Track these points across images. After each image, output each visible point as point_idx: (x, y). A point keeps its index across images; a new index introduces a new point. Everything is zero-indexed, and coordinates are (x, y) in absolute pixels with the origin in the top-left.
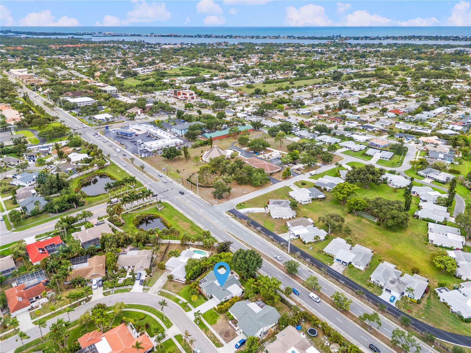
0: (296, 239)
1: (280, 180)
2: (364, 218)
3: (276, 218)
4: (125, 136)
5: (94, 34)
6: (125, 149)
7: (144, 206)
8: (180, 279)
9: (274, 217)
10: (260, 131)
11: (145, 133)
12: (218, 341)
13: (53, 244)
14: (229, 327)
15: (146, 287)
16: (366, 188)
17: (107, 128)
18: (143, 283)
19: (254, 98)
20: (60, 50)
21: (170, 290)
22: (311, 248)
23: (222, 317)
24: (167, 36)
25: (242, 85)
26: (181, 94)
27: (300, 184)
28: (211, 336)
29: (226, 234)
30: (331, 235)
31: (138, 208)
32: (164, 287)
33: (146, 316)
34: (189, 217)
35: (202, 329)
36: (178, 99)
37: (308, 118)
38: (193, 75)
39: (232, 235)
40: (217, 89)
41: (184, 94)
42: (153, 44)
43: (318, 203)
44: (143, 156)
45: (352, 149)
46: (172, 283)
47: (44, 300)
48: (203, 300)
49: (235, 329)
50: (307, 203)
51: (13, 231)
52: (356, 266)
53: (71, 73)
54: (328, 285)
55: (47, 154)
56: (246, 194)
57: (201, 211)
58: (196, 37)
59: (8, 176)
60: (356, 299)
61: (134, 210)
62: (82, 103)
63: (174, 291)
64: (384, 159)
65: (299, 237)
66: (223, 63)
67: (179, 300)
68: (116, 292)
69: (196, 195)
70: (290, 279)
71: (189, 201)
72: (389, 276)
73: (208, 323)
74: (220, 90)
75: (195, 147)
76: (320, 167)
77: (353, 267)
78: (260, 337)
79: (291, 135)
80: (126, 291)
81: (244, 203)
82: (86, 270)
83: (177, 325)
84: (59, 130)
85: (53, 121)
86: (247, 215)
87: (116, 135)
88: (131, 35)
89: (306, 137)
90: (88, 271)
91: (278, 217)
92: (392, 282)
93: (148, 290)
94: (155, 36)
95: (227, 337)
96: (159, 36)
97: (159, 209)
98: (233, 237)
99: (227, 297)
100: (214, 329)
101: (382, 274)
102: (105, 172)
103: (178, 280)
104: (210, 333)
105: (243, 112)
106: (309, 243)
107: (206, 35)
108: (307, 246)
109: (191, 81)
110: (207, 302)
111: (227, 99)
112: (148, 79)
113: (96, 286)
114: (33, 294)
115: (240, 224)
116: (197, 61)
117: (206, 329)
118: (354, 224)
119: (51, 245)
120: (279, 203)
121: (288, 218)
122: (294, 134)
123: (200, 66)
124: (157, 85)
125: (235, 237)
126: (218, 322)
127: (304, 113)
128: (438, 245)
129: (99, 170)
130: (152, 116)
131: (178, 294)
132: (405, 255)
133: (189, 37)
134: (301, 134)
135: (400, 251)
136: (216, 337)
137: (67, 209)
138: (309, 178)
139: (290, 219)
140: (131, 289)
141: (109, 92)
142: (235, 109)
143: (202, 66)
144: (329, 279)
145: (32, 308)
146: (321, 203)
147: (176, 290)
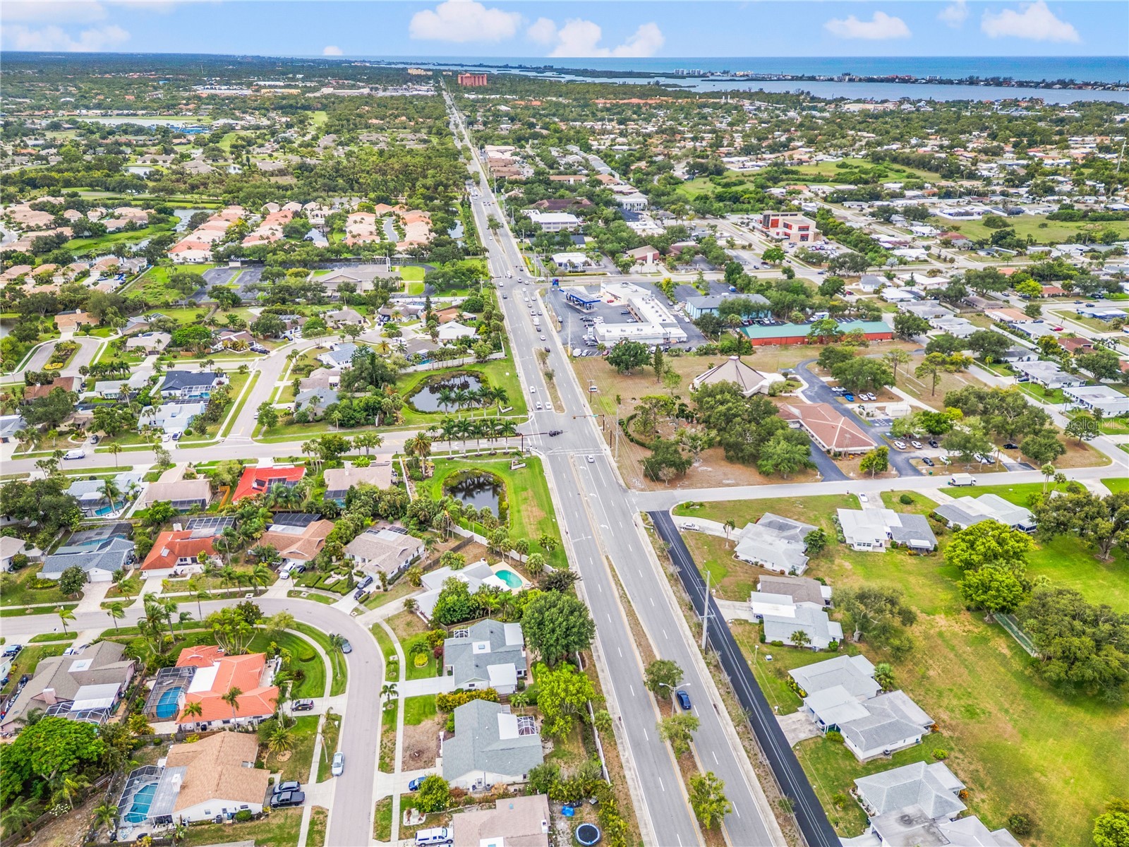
0: (751, 624)
1: (851, 475)
2: (1008, 636)
3: (747, 561)
4: (580, 305)
5: (712, 74)
6: (559, 332)
7: (490, 454)
8: (426, 614)
9: (742, 557)
10: (914, 342)
11: (624, 306)
12: (392, 759)
13: (285, 479)
14: (432, 742)
15: (362, 607)
16: (1099, 561)
17: (556, 282)
18: (363, 598)
19: (982, 253)
20: (608, 110)
21: (394, 629)
22: (769, 657)
23: (439, 717)
24: (882, 81)
25: (976, 217)
26: (781, 224)
27: (896, 499)
28: (389, 744)
29: (600, 559)
30: (858, 645)
31: (476, 456)
32: (389, 620)
33: (315, 656)
34: (556, 501)
35: (384, 724)
36: (768, 236)
37: (1104, 330)
38: (855, 182)
39: (610, 565)
40: (891, 222)
41: (786, 226)
42: (824, 100)
43: (901, 557)
44: (577, 352)
46: (409, 618)
47: (198, 569)
48: (434, 670)
50: (870, 549)
51: (256, 441)
52: (849, 743)
53: (587, 160)
54: (731, 755)
55: (415, 317)
56: (728, 485)
57: (591, 496)
58: (960, 82)
59: (324, 345)
60: (773, 817)
61: (466, 457)
62: (552, 226)
63: (399, 632)
65: (762, 622)
66: (973, 155)
67: (394, 653)
68: (310, 597)
69: (611, 459)
70: (650, 706)
71: (586, 468)
72: (914, 802)
73: (405, 717)
74: (899, 225)
75: (706, 354)
76: (1003, 468)
77: (841, 741)
78: (471, 790)
79: (999, 369)
80: (326, 601)
81: (701, 505)
82: (289, 538)
83: (350, 698)
84: (463, 274)
85: (474, 254)
86: (682, 532)
87: (565, 300)
88: (793, 79)
89: (1039, 382)
90: (292, 541)
91: (754, 560)
92: (907, 820)
93: (362, 613)
94: (850, 80)
95: (413, 760)
96: (860, 80)
97: (513, 468)
98: (608, 571)
99: (477, 684)
100: (404, 735)
101: (893, 789)
102: (483, 371)
104: (391, 737)
105: (908, 288)
106: (773, 644)
107: (993, 79)
108: (765, 649)
109: (837, 197)
110: (437, 678)
111: (893, 249)
112: (741, 183)
113: (287, 574)
114: (189, 551)
116: (903, 147)
117: (391, 727)
118: (955, 642)
119: (279, 480)
120: (782, 528)
121: (778, 569)
122: (1010, 368)
123: (899, 159)
124: (746, 201)
126: (423, 723)
127: (1098, 314)
129: (475, 365)
130: (673, 268)
131: (403, 641)
132: (1037, 775)
133: (941, 82)
134: (1029, 371)
135: (1036, 756)
136: (392, 751)
137: (358, 424)
138: (942, 490)
139: (782, 573)
140: (335, 601)
141: (629, 208)
142: (895, 276)
143: (903, 160)
144: (747, 743)
145: (176, 575)
146: (911, 561)
147: (404, 634)
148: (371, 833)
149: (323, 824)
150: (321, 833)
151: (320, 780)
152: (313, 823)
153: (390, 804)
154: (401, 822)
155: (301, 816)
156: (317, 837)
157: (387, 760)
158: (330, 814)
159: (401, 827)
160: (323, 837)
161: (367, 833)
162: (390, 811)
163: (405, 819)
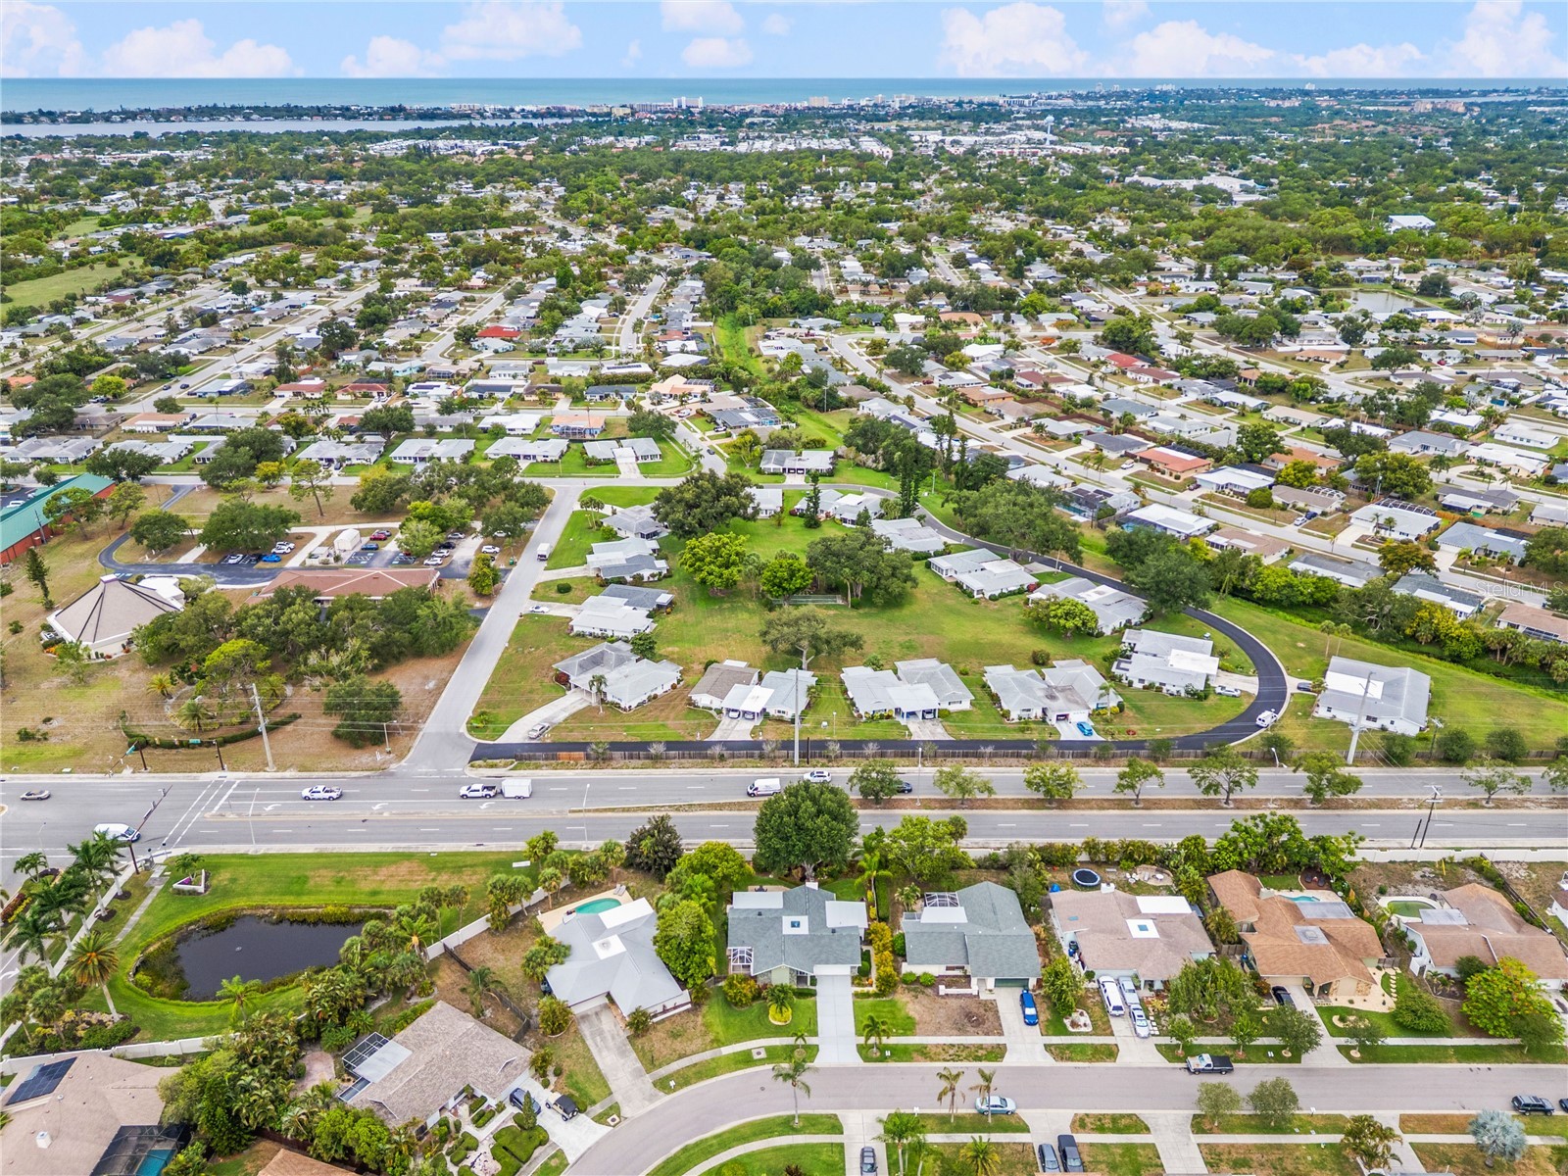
2: (812, 605)
3: (641, 704)
8: (669, 1006)
9: (632, 705)
12: (980, 1047)
14: (954, 1003)
15: (597, 1110)
18: (571, 1106)
21: (681, 1057)
23: (902, 997)
27: (557, 595)
28: (951, 1052)
29: (575, 818)
32: (652, 1066)
34: (368, 848)
35: (913, 1060)
39: (597, 810)
43: (678, 617)
45: (540, 459)
46: (660, 1033)
48: (801, 1001)
49: (970, 996)
56: (439, 687)
57: (379, 808)
63: (693, 1047)
64: (649, 460)
67: (748, 1053)
69: (267, 775)
71: (278, 804)
72: (1029, 689)
73: (897, 1035)
77: (949, 713)
83: (848, 1106)
86: (547, 739)
91: (645, 698)
92: (1051, 697)
93: (613, 1109)
95: (982, 1023)
97: (201, 889)
98: (611, 814)
100: (934, 1034)
101: (1022, 691)
103: (665, 1011)
104: (939, 1050)
108: (808, 725)
110: (820, 997)
115: (569, 774)
117: (917, 1051)
120: (596, 662)
121: (668, 687)
125: (613, 810)
126: (913, 1014)
128: (997, 593)
131: (717, 1043)
136: (966, 1047)
138: (549, 568)
139: (674, 687)
144: (949, 765)
146: (687, 614)
147: (700, 1041)
148: (1109, 1064)
149: (1100, 1118)
150: (1115, 1119)
151: (1025, 1129)
152: (1101, 1129)
153: (1057, 1046)
154: (1087, 1034)
155: (1091, 1145)
156: (1123, 1122)
157: (981, 1053)
158: (1082, 1112)
159: (1095, 1032)
160: (1122, 1116)
161: (1107, 1068)
162: (1069, 1046)
163: (1083, 1029)
